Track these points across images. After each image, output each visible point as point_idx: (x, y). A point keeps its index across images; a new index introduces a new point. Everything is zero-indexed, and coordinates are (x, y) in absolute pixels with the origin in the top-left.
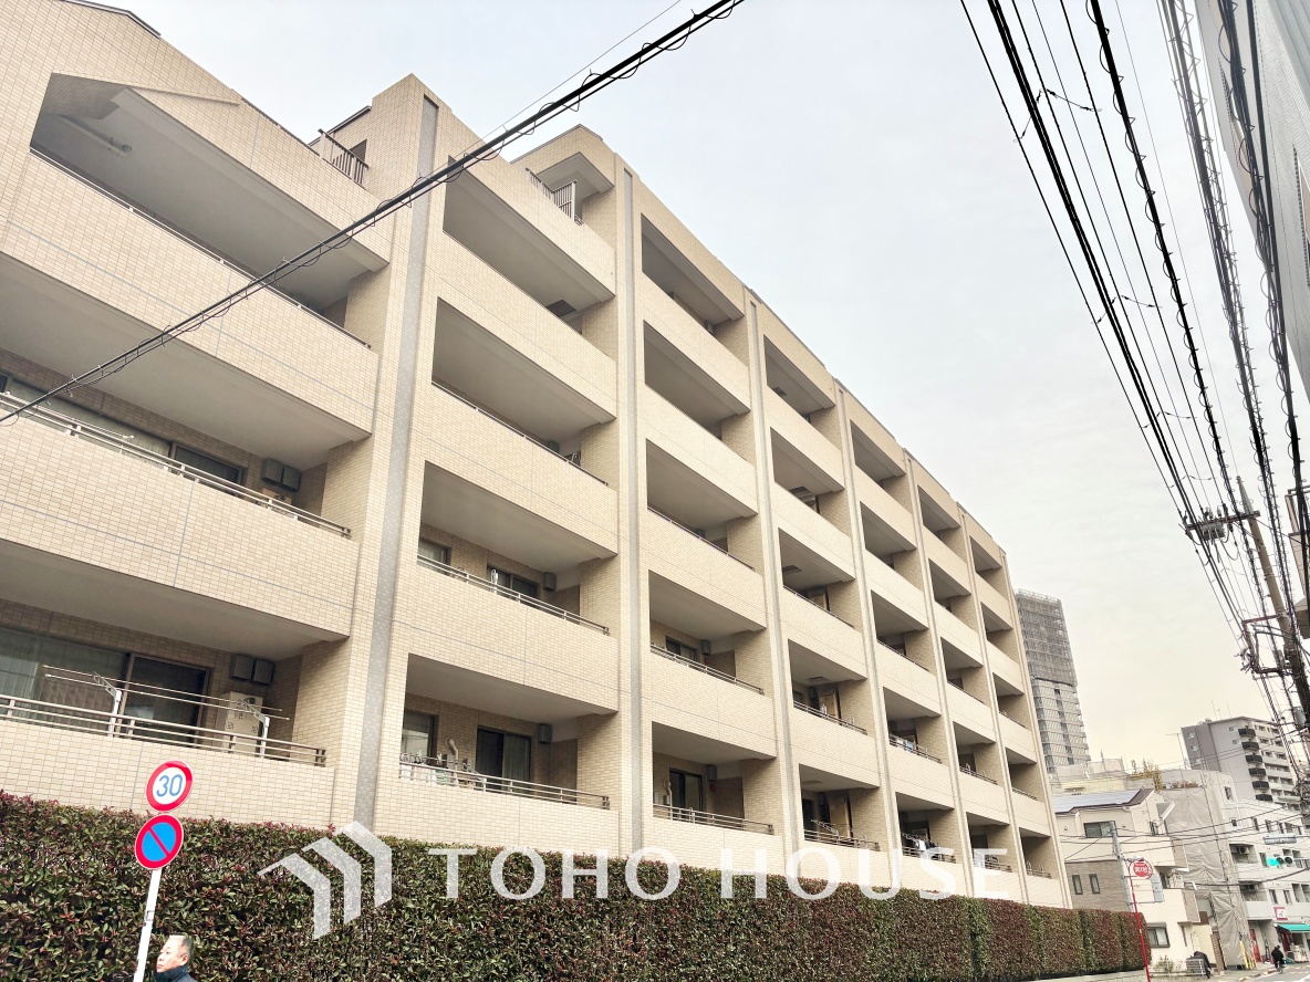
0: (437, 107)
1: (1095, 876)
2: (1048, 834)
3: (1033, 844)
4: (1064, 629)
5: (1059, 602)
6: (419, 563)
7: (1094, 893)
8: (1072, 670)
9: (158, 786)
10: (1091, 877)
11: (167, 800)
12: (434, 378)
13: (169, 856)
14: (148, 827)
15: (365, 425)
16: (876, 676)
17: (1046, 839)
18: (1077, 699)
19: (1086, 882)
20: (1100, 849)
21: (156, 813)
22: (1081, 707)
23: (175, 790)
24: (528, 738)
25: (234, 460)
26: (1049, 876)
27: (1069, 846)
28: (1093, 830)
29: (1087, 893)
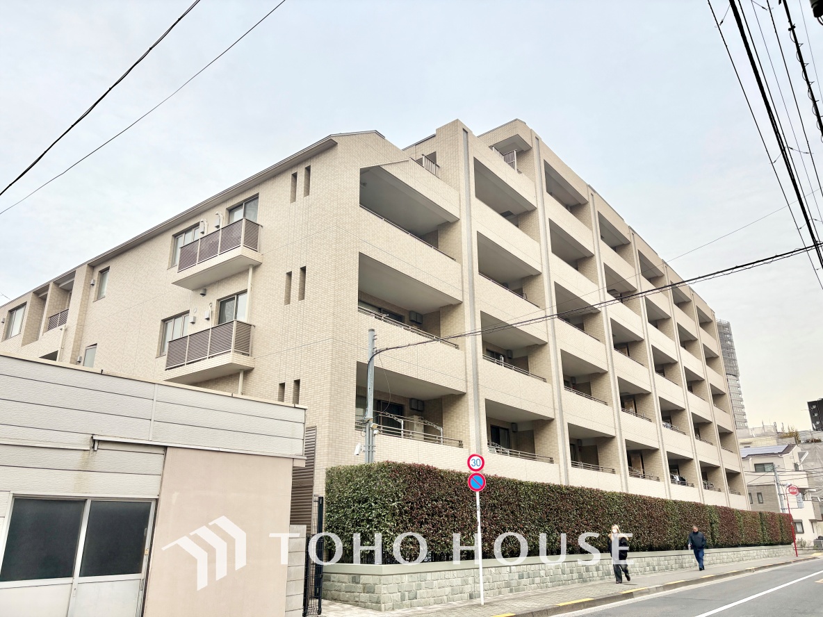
0: (467, 132)
1: (760, 493)
2: (739, 471)
3: (732, 476)
4: (731, 341)
5: (728, 323)
6: (484, 358)
7: (760, 503)
8: (736, 366)
9: (472, 463)
10: (758, 494)
11: (476, 467)
12: (479, 271)
13: (482, 487)
14: (472, 476)
15: (460, 299)
16: (655, 391)
17: (738, 474)
18: (739, 384)
19: (755, 497)
20: (766, 478)
21: (473, 472)
22: (742, 389)
23: (479, 464)
24: (507, 430)
25: (400, 313)
26: (739, 494)
27: (749, 478)
28: (759, 468)
29: (756, 502)
